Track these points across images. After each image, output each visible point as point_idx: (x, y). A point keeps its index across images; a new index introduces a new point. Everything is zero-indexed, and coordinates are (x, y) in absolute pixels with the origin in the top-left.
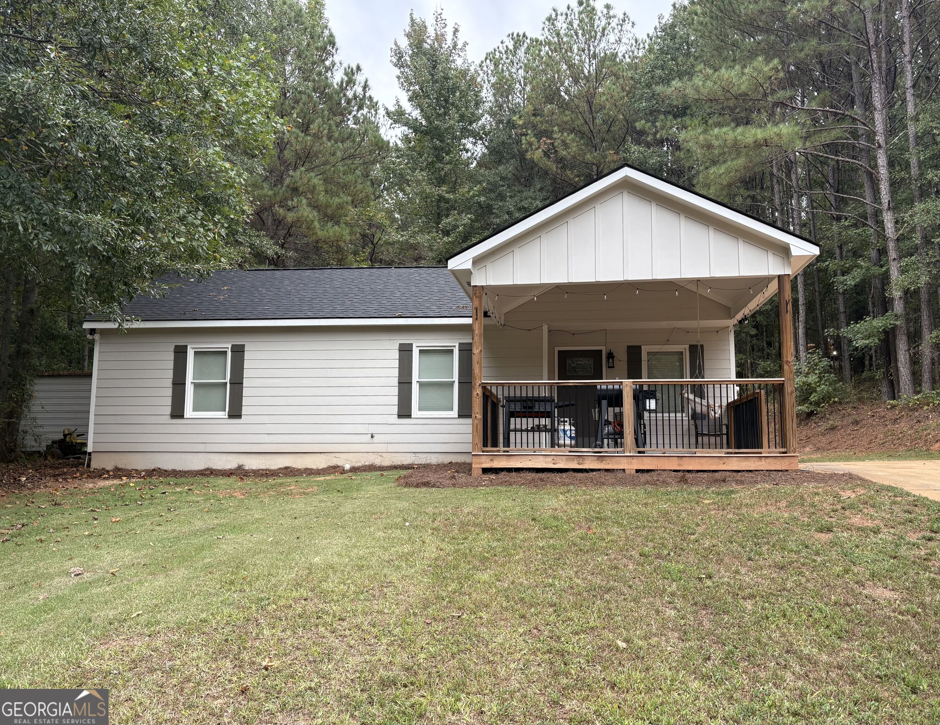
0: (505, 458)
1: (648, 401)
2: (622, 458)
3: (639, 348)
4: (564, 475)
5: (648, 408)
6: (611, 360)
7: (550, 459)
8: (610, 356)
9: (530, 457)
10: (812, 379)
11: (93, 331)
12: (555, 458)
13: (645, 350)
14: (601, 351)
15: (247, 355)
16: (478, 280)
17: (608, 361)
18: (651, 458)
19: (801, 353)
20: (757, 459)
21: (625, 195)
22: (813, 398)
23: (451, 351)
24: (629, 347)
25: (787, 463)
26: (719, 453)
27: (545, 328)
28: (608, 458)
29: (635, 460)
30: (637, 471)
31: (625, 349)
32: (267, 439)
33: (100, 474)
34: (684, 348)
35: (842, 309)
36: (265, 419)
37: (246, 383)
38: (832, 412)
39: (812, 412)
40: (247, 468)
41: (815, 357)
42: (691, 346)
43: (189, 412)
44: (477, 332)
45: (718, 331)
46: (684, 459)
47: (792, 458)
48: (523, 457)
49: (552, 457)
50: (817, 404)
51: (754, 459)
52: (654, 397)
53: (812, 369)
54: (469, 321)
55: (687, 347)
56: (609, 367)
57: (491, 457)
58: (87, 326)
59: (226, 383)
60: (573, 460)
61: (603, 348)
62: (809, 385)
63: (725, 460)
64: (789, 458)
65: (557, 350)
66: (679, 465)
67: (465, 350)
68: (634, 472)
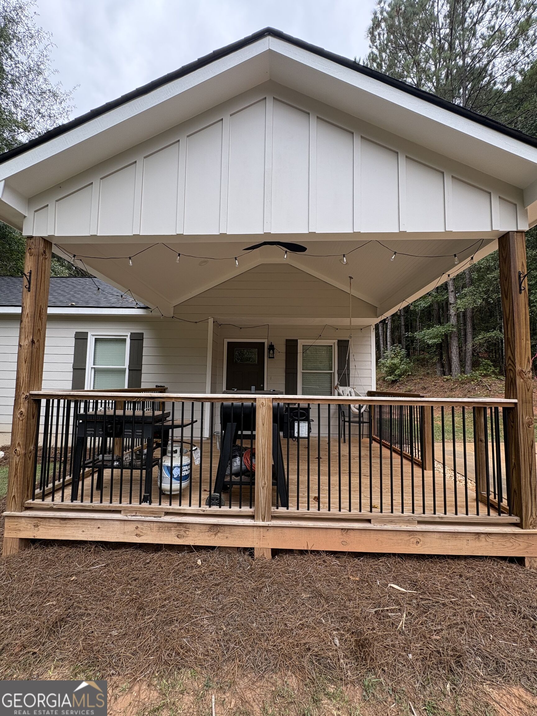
0: (57, 523)
1: (296, 424)
2: (251, 528)
3: (297, 340)
5: (296, 435)
6: (271, 352)
7: (131, 527)
8: (271, 347)
9: (99, 524)
10: (396, 361)
12: (139, 525)
13: (301, 343)
14: (264, 343)
16: (34, 228)
17: (269, 352)
18: (298, 531)
19: (388, 346)
20: (473, 537)
21: (270, 103)
22: (397, 372)
23: (124, 340)
24: (287, 341)
25: (523, 545)
26: (409, 522)
27: (211, 321)
28: (226, 528)
29: (271, 533)
30: (275, 552)
31: (284, 342)
34: (333, 342)
35: (403, 324)
38: (408, 381)
39: (396, 380)
41: (398, 349)
42: (339, 341)
45: (362, 329)
46: (352, 533)
47: (530, 538)
48: (88, 522)
49: (135, 525)
50: (400, 376)
52: (307, 419)
53: (396, 355)
55: (336, 341)
56: (270, 358)
57: (35, 521)
60: (169, 529)
61: (265, 341)
62: (394, 364)
63: (419, 536)
64: (525, 537)
65: (226, 341)
66: (344, 543)
67: (137, 340)
68: (268, 555)
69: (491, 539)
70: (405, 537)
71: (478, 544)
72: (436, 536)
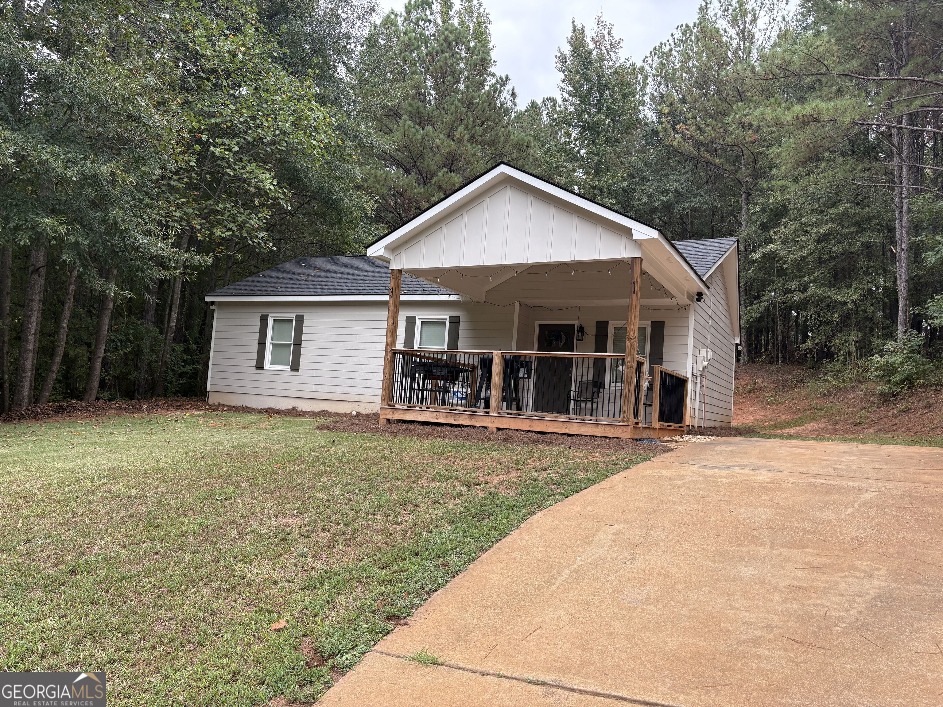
0: (402, 412)
2: (487, 418)
3: (607, 323)
4: (455, 429)
6: (581, 333)
7: (434, 415)
8: (581, 330)
9: (420, 412)
10: (896, 358)
11: (213, 303)
12: (438, 414)
13: (612, 325)
14: (574, 325)
15: (305, 323)
16: (395, 265)
17: (578, 335)
20: (595, 426)
21: (508, 188)
22: (894, 378)
23: (445, 323)
24: (598, 322)
25: (620, 432)
26: (564, 418)
27: (517, 305)
28: (476, 417)
29: (497, 420)
30: (499, 429)
31: (594, 324)
32: (314, 388)
33: (215, 408)
34: (647, 324)
36: (314, 373)
37: (303, 345)
40: (300, 409)
42: (653, 323)
43: (267, 365)
44: (391, 308)
45: (679, 309)
46: (534, 421)
47: (625, 428)
48: (415, 411)
49: (436, 414)
51: (592, 426)
53: (901, 348)
54: (386, 298)
55: (650, 323)
56: (579, 340)
57: (393, 410)
58: (207, 299)
59: (290, 345)
60: (451, 416)
61: (575, 323)
63: (568, 424)
64: (622, 427)
65: (537, 324)
66: (531, 426)
67: (455, 322)
68: (495, 430)
69: (604, 427)
70: (560, 424)
71: (597, 430)
72: (576, 424)
